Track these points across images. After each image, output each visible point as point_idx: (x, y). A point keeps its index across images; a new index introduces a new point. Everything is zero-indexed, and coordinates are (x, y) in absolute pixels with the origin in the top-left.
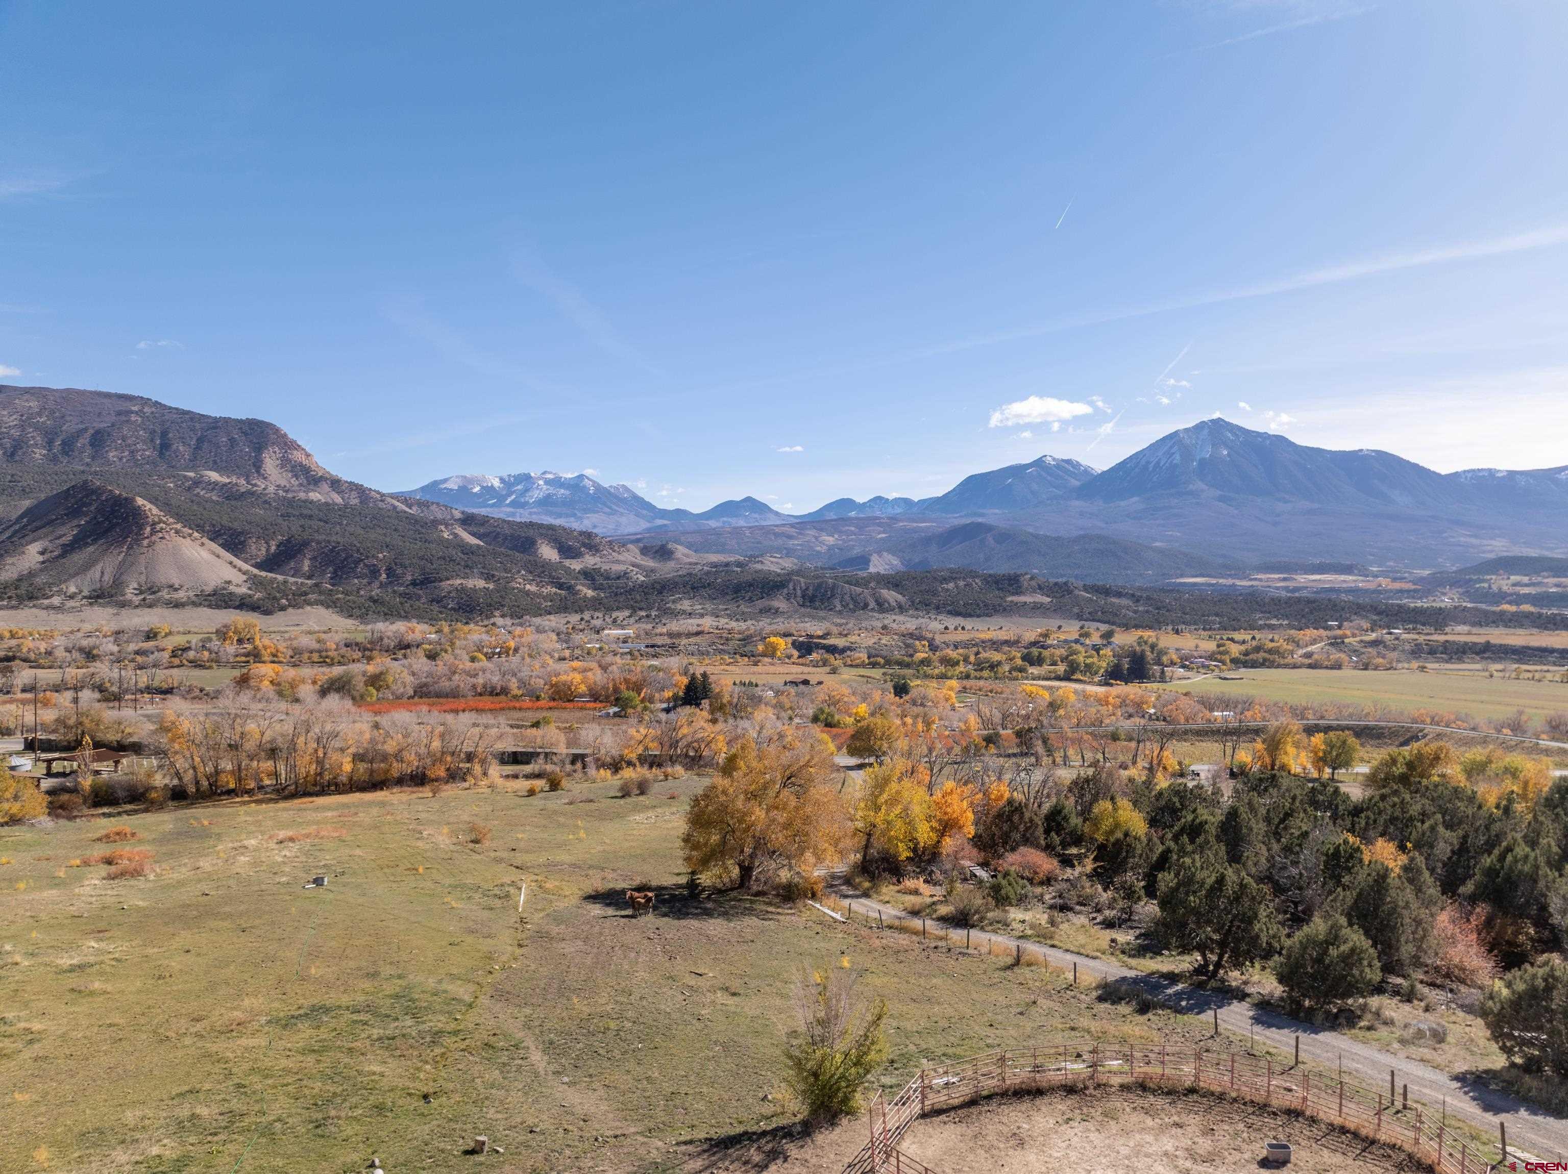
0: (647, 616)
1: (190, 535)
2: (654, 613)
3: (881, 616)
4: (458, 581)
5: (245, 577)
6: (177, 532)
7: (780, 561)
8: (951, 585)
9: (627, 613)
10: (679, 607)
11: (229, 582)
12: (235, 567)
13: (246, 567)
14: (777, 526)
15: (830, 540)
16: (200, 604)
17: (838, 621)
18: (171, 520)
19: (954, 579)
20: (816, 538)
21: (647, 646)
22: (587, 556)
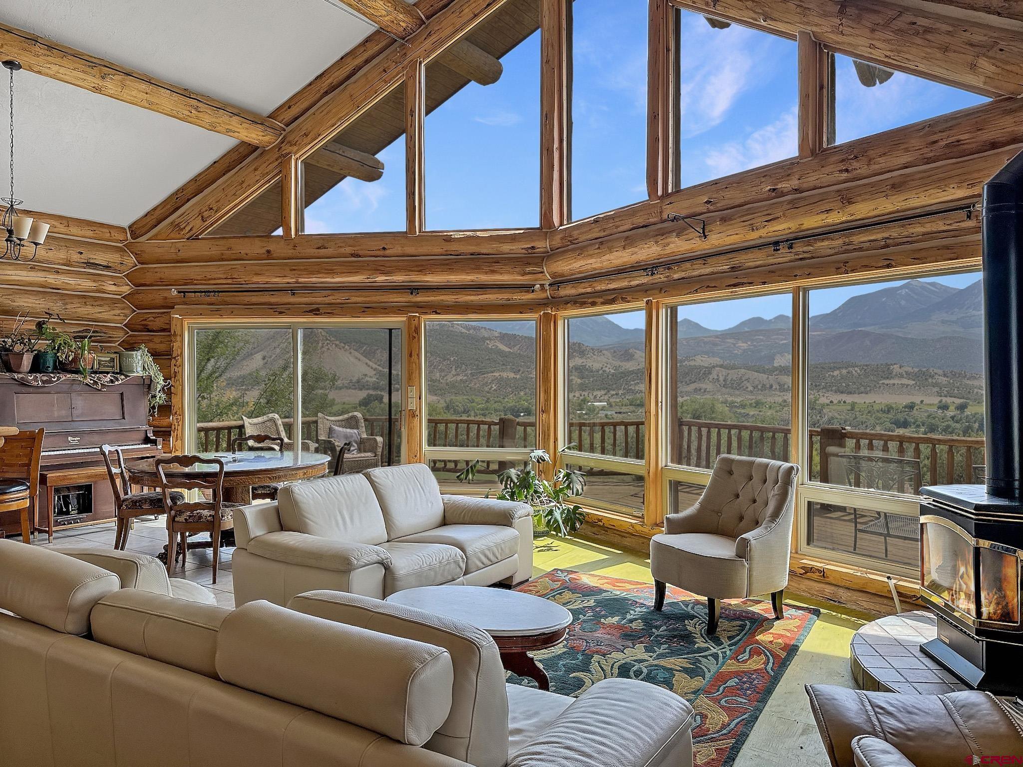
0: (617, 394)
1: (344, 347)
2: (620, 392)
3: (782, 394)
4: (497, 374)
5: (375, 372)
6: (336, 345)
7: (708, 359)
8: (836, 373)
9: (603, 392)
10: (637, 388)
11: (366, 375)
12: (369, 366)
13: (375, 366)
14: (706, 337)
15: (744, 346)
16: (350, 388)
17: (750, 397)
18: (333, 339)
19: (839, 368)
20: (734, 344)
21: (616, 413)
22: (577, 358)
